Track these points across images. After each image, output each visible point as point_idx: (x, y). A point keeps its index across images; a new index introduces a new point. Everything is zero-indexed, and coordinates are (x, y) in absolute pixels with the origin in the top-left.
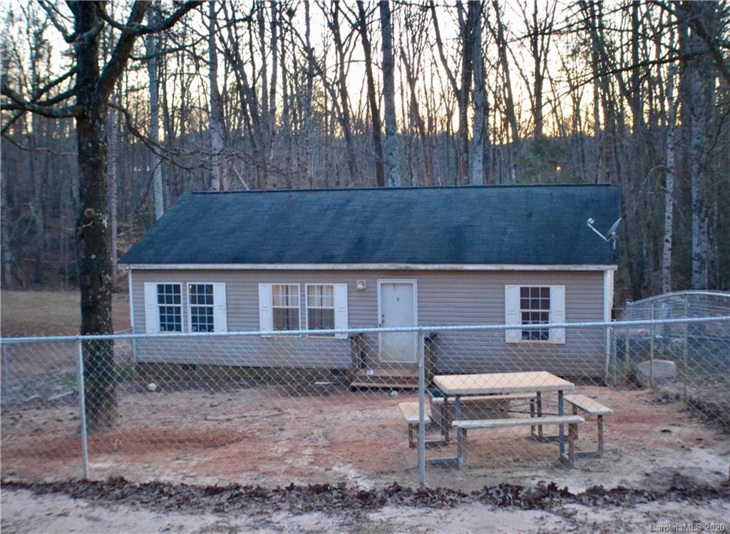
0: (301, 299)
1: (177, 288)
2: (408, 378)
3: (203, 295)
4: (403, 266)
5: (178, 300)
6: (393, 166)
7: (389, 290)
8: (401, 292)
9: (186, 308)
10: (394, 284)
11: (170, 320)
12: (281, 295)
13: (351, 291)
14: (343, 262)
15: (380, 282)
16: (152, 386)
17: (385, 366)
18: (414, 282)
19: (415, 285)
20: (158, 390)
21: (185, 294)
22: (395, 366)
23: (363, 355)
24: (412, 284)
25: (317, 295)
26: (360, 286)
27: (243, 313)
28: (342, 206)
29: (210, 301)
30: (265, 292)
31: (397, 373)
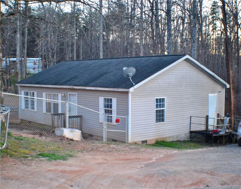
0: (52, 99)
7: (71, 97)
9: (29, 100)
10: (72, 94)
12: (48, 97)
15: (69, 93)
21: (29, 95)
24: (76, 95)
25: (55, 98)
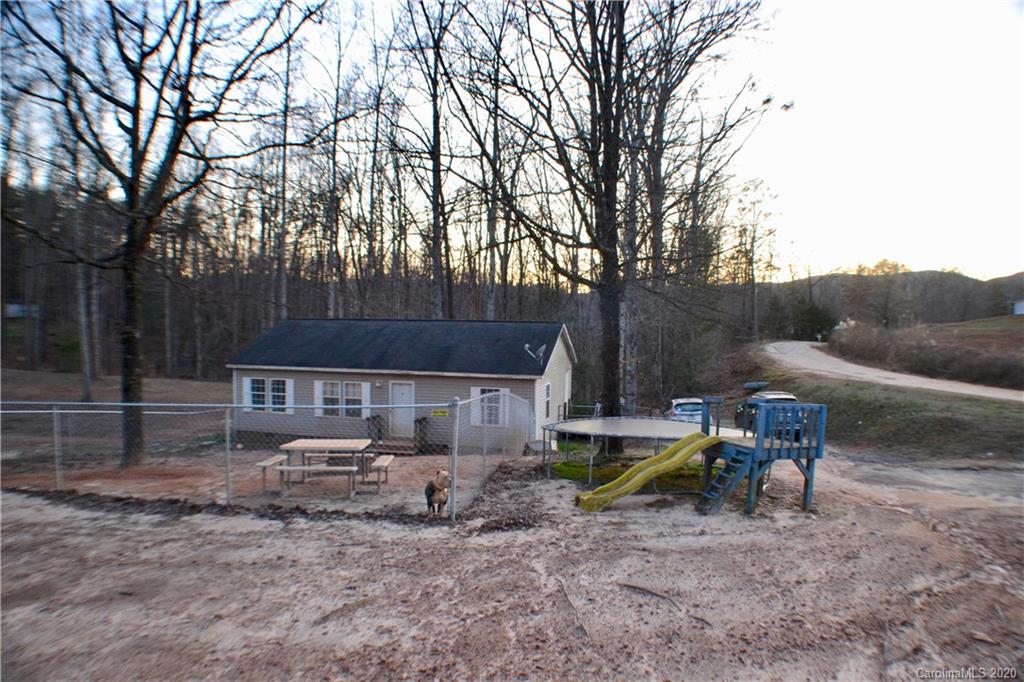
0: (341, 390)
1: (263, 382)
2: (402, 447)
3: (279, 387)
4: (405, 372)
5: (263, 390)
6: (437, 305)
7: (397, 388)
8: (405, 389)
9: (269, 394)
10: (400, 384)
11: (258, 399)
12: (329, 388)
13: (373, 387)
14: (367, 368)
15: (391, 382)
16: (240, 446)
17: (394, 439)
18: (413, 382)
19: (413, 385)
20: (243, 449)
21: (268, 386)
22: (401, 439)
23: (379, 431)
24: (411, 384)
25: (351, 390)
26: (378, 385)
27: (304, 396)
28: (380, 331)
29: (284, 391)
30: (318, 386)
31: (402, 443)
